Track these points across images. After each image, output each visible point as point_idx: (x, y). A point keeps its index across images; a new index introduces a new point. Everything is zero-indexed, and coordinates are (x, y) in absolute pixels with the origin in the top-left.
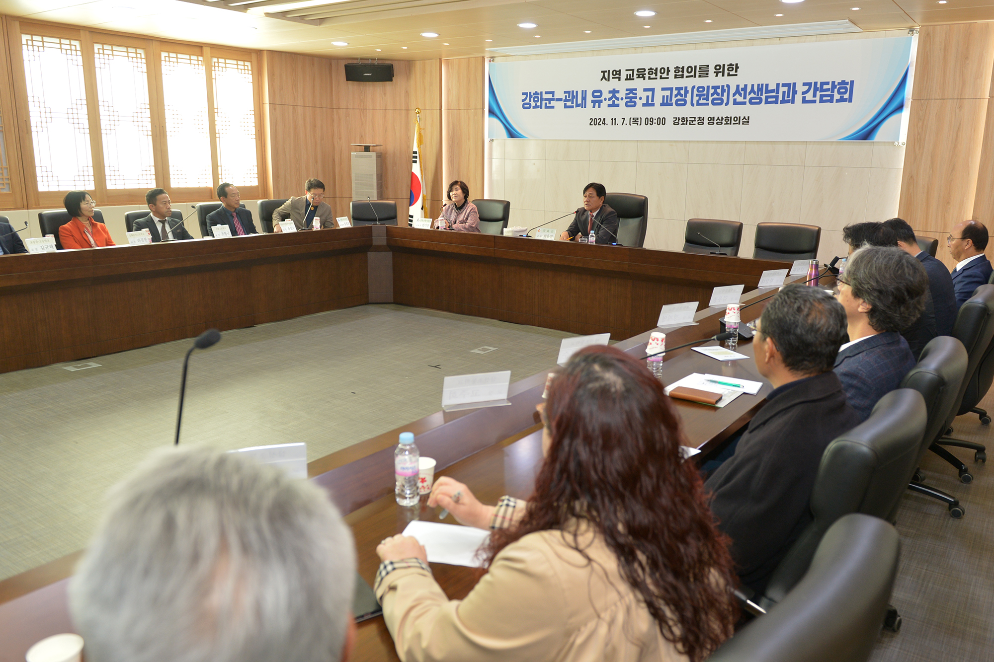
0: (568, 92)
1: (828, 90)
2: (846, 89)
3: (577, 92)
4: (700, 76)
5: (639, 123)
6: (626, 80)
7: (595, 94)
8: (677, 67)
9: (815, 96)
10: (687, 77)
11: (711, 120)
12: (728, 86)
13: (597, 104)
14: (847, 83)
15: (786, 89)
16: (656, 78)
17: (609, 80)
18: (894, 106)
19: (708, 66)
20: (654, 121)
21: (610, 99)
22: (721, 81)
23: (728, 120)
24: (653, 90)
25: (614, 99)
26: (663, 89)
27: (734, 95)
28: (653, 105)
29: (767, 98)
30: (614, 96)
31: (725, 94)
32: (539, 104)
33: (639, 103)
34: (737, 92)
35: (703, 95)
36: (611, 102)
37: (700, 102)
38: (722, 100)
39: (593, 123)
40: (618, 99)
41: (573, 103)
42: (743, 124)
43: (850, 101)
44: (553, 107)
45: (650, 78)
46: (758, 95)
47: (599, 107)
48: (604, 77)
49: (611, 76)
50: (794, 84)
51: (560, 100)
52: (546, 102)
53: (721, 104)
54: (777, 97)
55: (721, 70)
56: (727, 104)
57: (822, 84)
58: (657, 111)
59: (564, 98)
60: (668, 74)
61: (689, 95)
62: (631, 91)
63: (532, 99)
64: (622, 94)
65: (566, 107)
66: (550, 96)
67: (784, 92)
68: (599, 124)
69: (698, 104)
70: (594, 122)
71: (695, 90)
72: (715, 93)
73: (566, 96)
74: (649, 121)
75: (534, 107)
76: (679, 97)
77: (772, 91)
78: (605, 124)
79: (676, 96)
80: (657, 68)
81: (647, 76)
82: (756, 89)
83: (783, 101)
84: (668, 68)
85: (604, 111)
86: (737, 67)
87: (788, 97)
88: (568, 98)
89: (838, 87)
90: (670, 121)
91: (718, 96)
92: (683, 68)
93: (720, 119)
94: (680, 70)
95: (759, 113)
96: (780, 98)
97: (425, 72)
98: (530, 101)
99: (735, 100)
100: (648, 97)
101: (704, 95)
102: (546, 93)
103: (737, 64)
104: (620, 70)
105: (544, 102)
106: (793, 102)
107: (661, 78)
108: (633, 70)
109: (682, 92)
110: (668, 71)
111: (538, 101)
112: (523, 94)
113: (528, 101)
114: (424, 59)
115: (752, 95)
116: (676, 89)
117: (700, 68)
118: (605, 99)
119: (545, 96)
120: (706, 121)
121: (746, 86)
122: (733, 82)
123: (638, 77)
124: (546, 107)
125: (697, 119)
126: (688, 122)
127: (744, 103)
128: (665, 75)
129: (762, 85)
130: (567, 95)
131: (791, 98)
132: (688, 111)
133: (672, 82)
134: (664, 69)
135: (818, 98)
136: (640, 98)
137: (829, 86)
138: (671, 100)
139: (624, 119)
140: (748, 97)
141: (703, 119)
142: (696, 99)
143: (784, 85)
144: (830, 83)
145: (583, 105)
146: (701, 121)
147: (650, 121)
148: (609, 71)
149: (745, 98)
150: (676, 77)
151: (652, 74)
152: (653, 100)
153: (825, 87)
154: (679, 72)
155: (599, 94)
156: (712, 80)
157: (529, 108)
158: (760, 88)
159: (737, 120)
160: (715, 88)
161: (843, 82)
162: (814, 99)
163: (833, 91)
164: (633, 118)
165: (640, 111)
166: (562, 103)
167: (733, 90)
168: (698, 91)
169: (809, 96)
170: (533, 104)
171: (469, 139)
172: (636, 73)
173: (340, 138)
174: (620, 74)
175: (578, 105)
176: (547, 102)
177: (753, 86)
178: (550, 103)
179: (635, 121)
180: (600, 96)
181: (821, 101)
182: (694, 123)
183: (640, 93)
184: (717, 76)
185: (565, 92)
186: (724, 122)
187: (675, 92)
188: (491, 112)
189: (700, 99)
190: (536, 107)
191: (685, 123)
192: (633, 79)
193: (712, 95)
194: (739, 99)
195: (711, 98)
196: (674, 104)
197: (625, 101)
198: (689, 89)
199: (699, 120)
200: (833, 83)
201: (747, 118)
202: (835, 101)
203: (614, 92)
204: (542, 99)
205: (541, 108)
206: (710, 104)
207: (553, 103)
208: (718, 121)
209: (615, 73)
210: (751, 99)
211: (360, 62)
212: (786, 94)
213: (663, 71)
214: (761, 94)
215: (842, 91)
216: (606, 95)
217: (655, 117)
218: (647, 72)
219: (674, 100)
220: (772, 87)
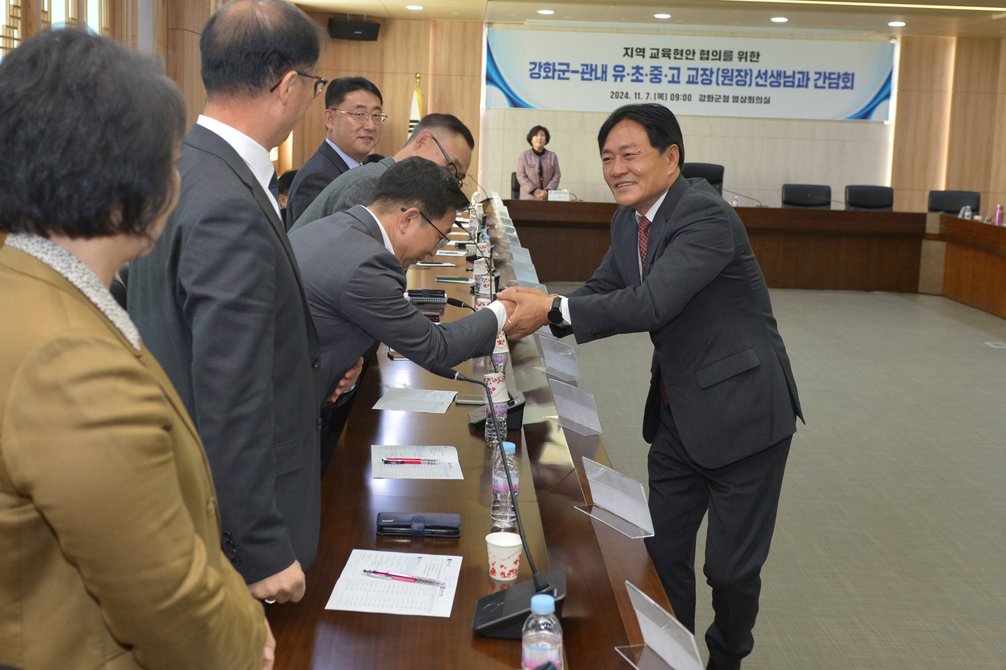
0: (587, 65)
1: (834, 79)
2: (849, 79)
3: (596, 66)
4: (724, 60)
5: (665, 98)
6: (650, 58)
8: (703, 50)
9: (824, 82)
10: (712, 59)
11: (736, 99)
12: (751, 70)
14: (849, 75)
15: (801, 76)
16: (682, 59)
17: (632, 57)
19: (732, 52)
20: (680, 97)
21: (633, 75)
22: (744, 65)
23: (751, 100)
24: (678, 69)
25: (637, 75)
26: (689, 69)
27: (756, 78)
28: (678, 82)
29: (785, 82)
30: (638, 72)
31: (748, 77)
32: (550, 74)
33: (664, 80)
34: (759, 75)
35: (727, 77)
36: (634, 77)
37: (725, 82)
38: (745, 82)
39: (614, 96)
40: (642, 75)
41: (591, 76)
42: (764, 103)
43: (852, 87)
44: (568, 79)
46: (777, 79)
47: (622, 81)
48: (627, 53)
49: (635, 53)
50: (808, 73)
51: (577, 72)
52: (559, 73)
53: (745, 85)
54: (793, 82)
55: (744, 56)
56: (750, 85)
57: (830, 74)
58: (682, 88)
59: (581, 70)
60: (693, 56)
61: (714, 76)
62: (656, 68)
63: (542, 69)
64: (646, 70)
65: (583, 79)
66: (565, 68)
67: (799, 79)
68: (621, 98)
69: (723, 84)
70: (616, 95)
71: (720, 72)
72: (739, 75)
73: (583, 69)
75: (544, 78)
76: (706, 77)
77: (789, 77)
78: (627, 97)
79: (702, 76)
80: (682, 50)
81: (672, 56)
82: (775, 74)
83: (799, 86)
84: (694, 50)
85: (626, 86)
86: (758, 55)
87: (803, 82)
88: (586, 71)
89: (842, 77)
90: (695, 98)
91: (742, 78)
92: (708, 52)
93: (744, 98)
94: (706, 53)
95: (779, 95)
96: (796, 83)
98: (540, 70)
99: (757, 82)
100: (673, 75)
102: (560, 64)
103: (758, 53)
104: (644, 49)
105: (556, 74)
106: (807, 87)
107: (687, 58)
108: (658, 50)
110: (694, 53)
111: (549, 72)
112: (531, 63)
113: (536, 71)
114: (410, 19)
115: (772, 79)
116: (702, 69)
117: (725, 53)
118: (628, 74)
119: (558, 67)
120: (731, 99)
121: (766, 71)
122: (755, 67)
123: (664, 56)
124: (560, 78)
126: (714, 100)
127: (765, 86)
128: (690, 57)
129: (781, 72)
130: (585, 67)
131: (805, 84)
132: (713, 90)
133: (698, 63)
134: (690, 51)
135: (827, 85)
136: (666, 76)
137: (835, 76)
138: (697, 79)
139: (648, 94)
140: (769, 81)
141: (728, 97)
142: (721, 79)
143: (799, 73)
144: (836, 74)
145: (604, 77)
146: (726, 99)
147: (676, 97)
148: (632, 49)
149: (766, 81)
150: (701, 59)
151: (678, 55)
152: (678, 78)
153: (833, 76)
154: (705, 56)
155: (621, 69)
156: (735, 64)
157: (539, 78)
158: (779, 74)
159: (759, 100)
160: (739, 71)
161: (846, 74)
162: (824, 85)
163: (838, 80)
164: (658, 94)
165: (665, 87)
166: (579, 76)
167: (755, 74)
168: (723, 72)
169: (820, 83)
170: (543, 74)
171: (463, 107)
172: (661, 52)
174: (644, 52)
175: (597, 78)
177: (772, 72)
178: (564, 74)
179: (661, 96)
180: (623, 71)
181: (830, 87)
182: (720, 100)
183: (665, 70)
184: (740, 60)
185: (583, 65)
186: (747, 101)
187: (701, 72)
188: (489, 80)
189: (725, 80)
190: (547, 77)
191: (711, 100)
192: (658, 58)
193: (736, 77)
194: (761, 82)
195: (735, 80)
196: (700, 83)
197: (649, 77)
198: (715, 71)
199: (724, 98)
200: (839, 74)
201: (768, 98)
202: (840, 88)
203: (638, 69)
204: (554, 70)
205: (553, 78)
206: (734, 84)
207: (567, 75)
208: (742, 100)
209: (638, 50)
210: (771, 83)
211: (349, 18)
212: (800, 80)
213: (688, 52)
214: (780, 79)
215: (845, 80)
216: (629, 70)
217: (681, 93)
218: (672, 52)
219: (700, 79)
220: (789, 73)
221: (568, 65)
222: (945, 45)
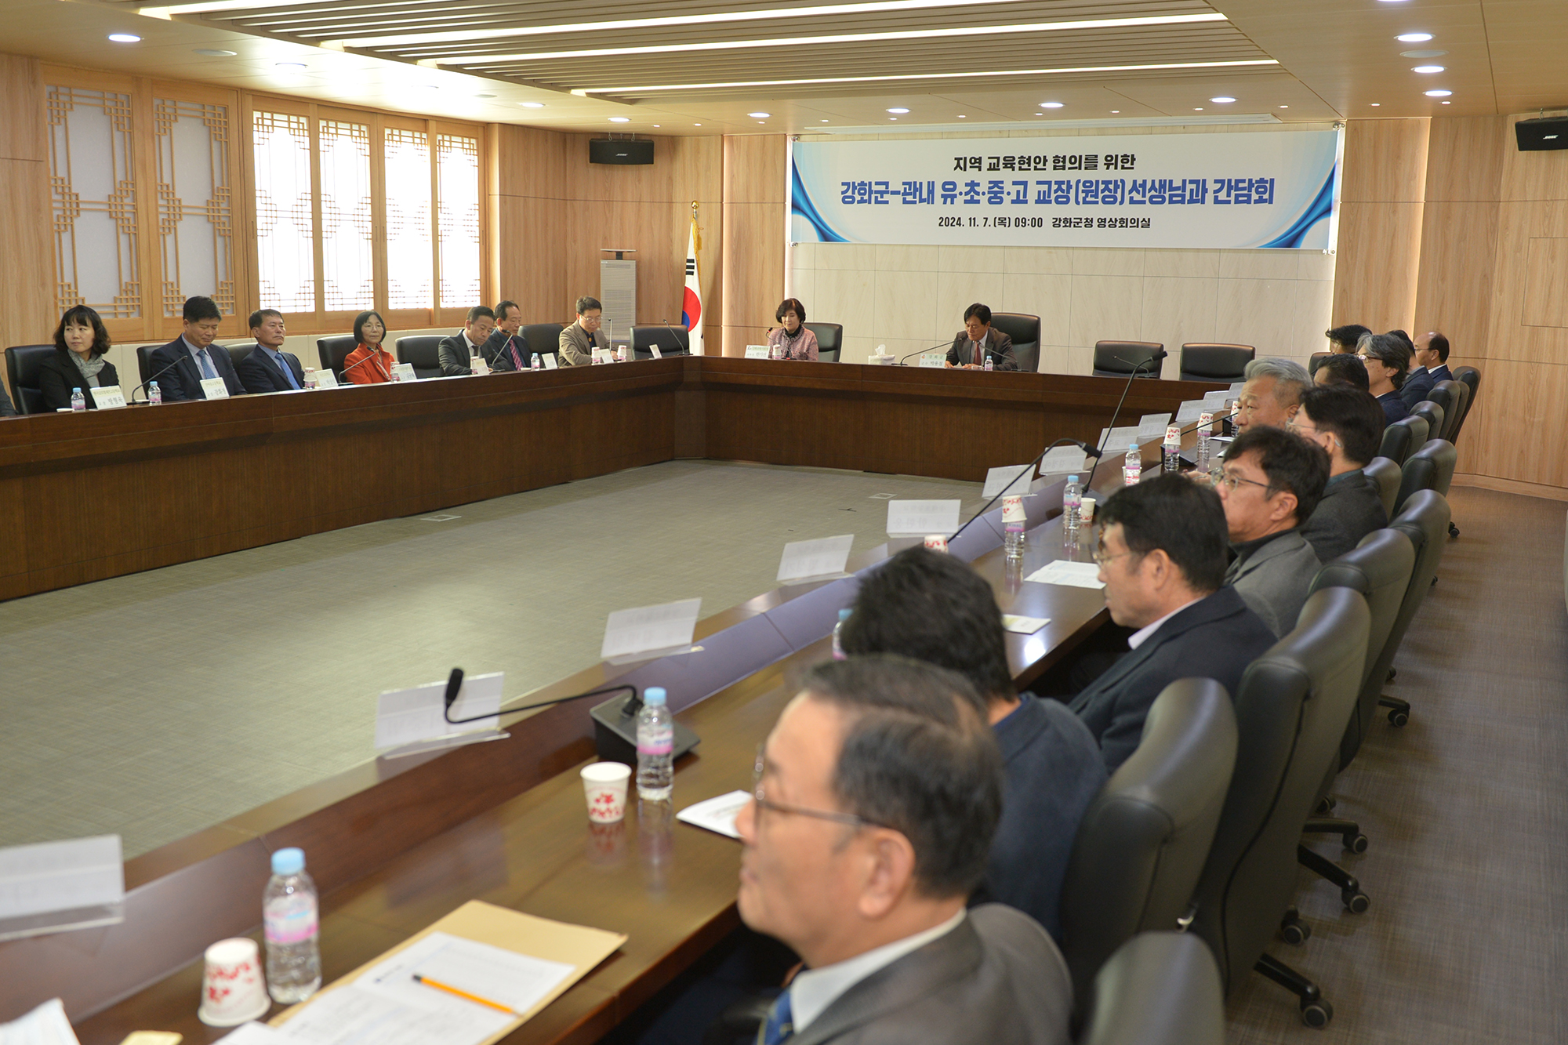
0: (909, 184)
1: (1244, 189)
2: (1265, 188)
3: (921, 184)
4: (1086, 168)
5: (1007, 225)
6: (988, 170)
7: (947, 187)
8: (1057, 156)
9: (1229, 195)
10: (1069, 168)
11: (1102, 222)
12: (1123, 181)
13: (949, 200)
14: (1266, 182)
15: (1194, 186)
16: (1030, 169)
17: (965, 170)
18: (1320, 209)
19: (1096, 156)
20: (1027, 222)
21: (966, 194)
22: (1114, 174)
23: (1123, 222)
24: (1025, 184)
25: (972, 194)
26: (1038, 183)
27: (1130, 192)
28: (1026, 202)
29: (1171, 196)
30: (972, 190)
31: (1119, 191)
32: (866, 197)
33: (1007, 199)
34: (1134, 188)
35: (1090, 192)
36: (968, 198)
37: (1087, 199)
38: (1115, 198)
39: (943, 223)
40: (978, 193)
41: (915, 197)
42: (1142, 227)
43: (1271, 202)
44: (887, 202)
45: (1020, 169)
46: (1160, 192)
47: (952, 203)
48: (958, 165)
49: (968, 165)
50: (1204, 181)
51: (898, 193)
52: (877, 195)
53: (1114, 202)
54: (1183, 196)
55: (1113, 162)
56: (1122, 203)
57: (1238, 181)
58: (1030, 210)
59: (902, 191)
60: (1044, 165)
61: (1073, 191)
62: (996, 184)
63: (856, 191)
64: (984, 187)
65: (905, 202)
66: (883, 188)
67: (1192, 190)
68: (952, 225)
69: (1085, 202)
70: (945, 222)
71: (1081, 185)
72: (1107, 189)
73: (905, 189)
74: (1021, 222)
75: (859, 202)
76: (1061, 193)
77: (1178, 188)
78: (960, 225)
79: (1056, 191)
80: (1030, 157)
81: (1017, 166)
82: (1157, 186)
83: (1191, 201)
84: (1045, 157)
85: (959, 208)
86: (1133, 159)
87: (1197, 195)
88: (908, 191)
89: (1256, 185)
90: (1048, 223)
91: (1110, 193)
92: (1064, 157)
93: (1114, 220)
94: (1061, 160)
95: (1162, 214)
96: (1188, 197)
97: (699, 152)
98: (853, 193)
99: (1131, 198)
100: (1018, 192)
101: (1092, 191)
102: (877, 183)
103: (1133, 156)
104: (980, 158)
105: (873, 196)
106: (1203, 202)
107: (1036, 168)
108: (998, 158)
109: (1064, 187)
110: (1045, 160)
111: (864, 194)
112: (843, 184)
113: (850, 193)
114: (697, 135)
115: (1153, 193)
116: (1056, 183)
117: (1086, 159)
118: (961, 194)
119: (875, 188)
120: (1095, 223)
121: (1145, 181)
122: (1129, 177)
123: (1005, 167)
124: (877, 202)
125: (1084, 221)
126: (1072, 225)
127: (1143, 202)
128: (1040, 166)
129: (1165, 181)
130: (907, 187)
131: (1200, 197)
132: (1071, 210)
133: (1051, 174)
134: (1040, 158)
135: (1232, 198)
136: (1009, 194)
137: (1246, 185)
138: (1049, 197)
139: (987, 219)
140: (1148, 195)
141: (1092, 221)
142: (1081, 195)
143: (1191, 182)
144: (1247, 181)
145: (930, 200)
146: (1089, 223)
148: (965, 158)
149: (1144, 196)
150: (1055, 168)
151: (1024, 164)
152: (1025, 195)
153: (1241, 185)
154: (1059, 163)
155: (952, 187)
156: (1101, 174)
157: (853, 202)
158: (1162, 184)
159: (1135, 222)
160: (1107, 183)
161: (1262, 180)
162: (1228, 199)
163: (1250, 190)
164: (999, 219)
165: (1007, 209)
166: (900, 197)
167: (1129, 186)
168: (1084, 186)
169: (1222, 196)
170: (858, 197)
171: (763, 242)
172: (1002, 161)
173: (575, 241)
174: (980, 163)
175: (922, 201)
176: (879, 195)
177: (1153, 181)
178: (882, 197)
179: (1002, 221)
180: (954, 189)
181: (1237, 202)
182: (1080, 224)
183: (1008, 186)
184: (1108, 168)
185: (904, 183)
186: (1118, 224)
187: (1054, 187)
188: (796, 207)
189: (1087, 196)
190: (862, 201)
191: (1068, 225)
192: (999, 169)
193: (1103, 191)
194: (1137, 197)
195: (1101, 195)
196: (1053, 201)
197: (987, 196)
198: (1073, 183)
199: (1087, 221)
200: (1250, 180)
201: (1147, 220)
202: (1253, 201)
203: (972, 185)
205: (870, 203)
206: (1100, 202)
207: (886, 197)
208: (1111, 223)
209: (973, 161)
210: (1151, 197)
211: (610, 138)
212: (1194, 193)
213: (1037, 160)
214: (1164, 192)
215: (1261, 190)
216: (962, 188)
217: (1029, 217)
218: (1017, 161)
219: (1053, 196)
220: (1177, 183)
221: (886, 184)
222: (1417, 128)
